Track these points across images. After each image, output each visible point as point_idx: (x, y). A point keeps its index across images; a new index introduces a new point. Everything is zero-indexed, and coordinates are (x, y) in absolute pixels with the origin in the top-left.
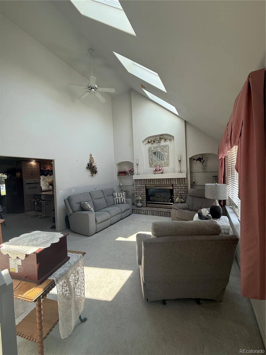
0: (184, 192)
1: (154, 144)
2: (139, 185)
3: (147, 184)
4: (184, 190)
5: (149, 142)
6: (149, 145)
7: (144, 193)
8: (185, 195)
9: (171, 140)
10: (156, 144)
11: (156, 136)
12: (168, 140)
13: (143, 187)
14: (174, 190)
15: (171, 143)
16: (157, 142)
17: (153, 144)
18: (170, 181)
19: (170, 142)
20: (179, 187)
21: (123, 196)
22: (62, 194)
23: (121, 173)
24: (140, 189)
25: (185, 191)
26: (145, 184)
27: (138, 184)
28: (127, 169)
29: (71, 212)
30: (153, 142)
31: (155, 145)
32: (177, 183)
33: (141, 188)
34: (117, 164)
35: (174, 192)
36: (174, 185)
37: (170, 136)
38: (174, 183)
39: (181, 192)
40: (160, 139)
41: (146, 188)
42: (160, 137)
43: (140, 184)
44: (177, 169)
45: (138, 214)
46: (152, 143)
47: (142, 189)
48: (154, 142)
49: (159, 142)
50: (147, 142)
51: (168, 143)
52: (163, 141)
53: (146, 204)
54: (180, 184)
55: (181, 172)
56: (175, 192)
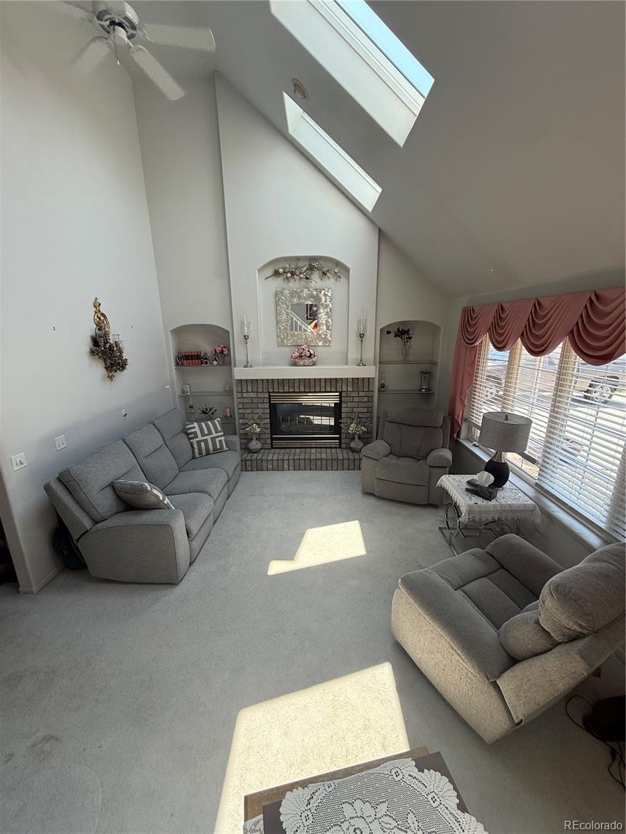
0: (365, 410)
1: (292, 281)
2: (252, 395)
3: (273, 392)
4: (365, 405)
5: (276, 273)
6: (278, 283)
7: (263, 416)
8: (367, 415)
9: (340, 277)
10: (297, 281)
11: (298, 259)
12: (330, 274)
13: (261, 400)
14: (344, 405)
15: (338, 283)
16: (302, 276)
17: (289, 281)
18: (334, 383)
19: (336, 280)
20: (356, 399)
21: (216, 433)
22: (21, 463)
23: (187, 359)
24: (253, 406)
25: (368, 407)
26: (269, 393)
27: (247, 392)
28: (204, 346)
29: (87, 524)
30: (289, 275)
31: (294, 285)
32: (350, 389)
33: (258, 403)
34: (171, 331)
35: (343, 410)
36: (344, 394)
37: (338, 264)
38: (344, 389)
39: (360, 410)
40: (311, 268)
41: (270, 401)
42: (310, 265)
43: (253, 392)
44: (353, 355)
45: (257, 470)
46: (287, 278)
47: (259, 405)
48: (293, 274)
49: (307, 278)
50: (270, 272)
51: (330, 282)
52: (316, 276)
53: (272, 442)
54: (359, 392)
55: (361, 363)
56: (346, 409)
